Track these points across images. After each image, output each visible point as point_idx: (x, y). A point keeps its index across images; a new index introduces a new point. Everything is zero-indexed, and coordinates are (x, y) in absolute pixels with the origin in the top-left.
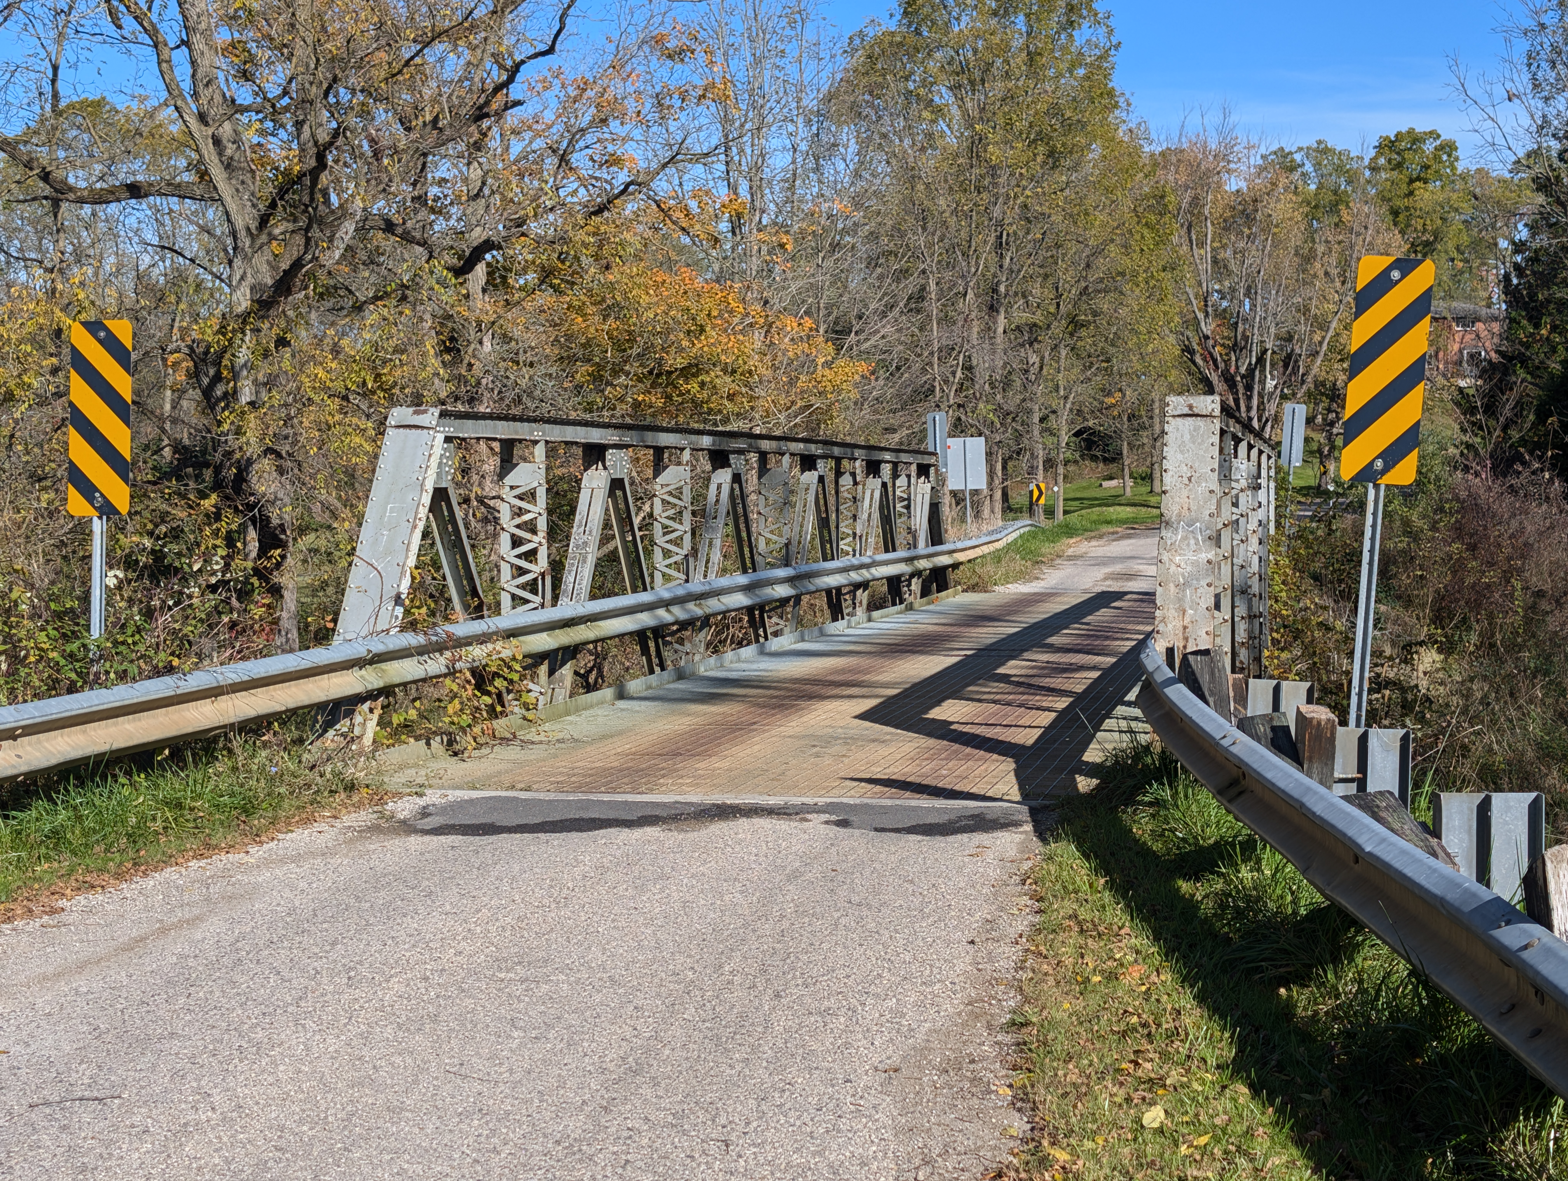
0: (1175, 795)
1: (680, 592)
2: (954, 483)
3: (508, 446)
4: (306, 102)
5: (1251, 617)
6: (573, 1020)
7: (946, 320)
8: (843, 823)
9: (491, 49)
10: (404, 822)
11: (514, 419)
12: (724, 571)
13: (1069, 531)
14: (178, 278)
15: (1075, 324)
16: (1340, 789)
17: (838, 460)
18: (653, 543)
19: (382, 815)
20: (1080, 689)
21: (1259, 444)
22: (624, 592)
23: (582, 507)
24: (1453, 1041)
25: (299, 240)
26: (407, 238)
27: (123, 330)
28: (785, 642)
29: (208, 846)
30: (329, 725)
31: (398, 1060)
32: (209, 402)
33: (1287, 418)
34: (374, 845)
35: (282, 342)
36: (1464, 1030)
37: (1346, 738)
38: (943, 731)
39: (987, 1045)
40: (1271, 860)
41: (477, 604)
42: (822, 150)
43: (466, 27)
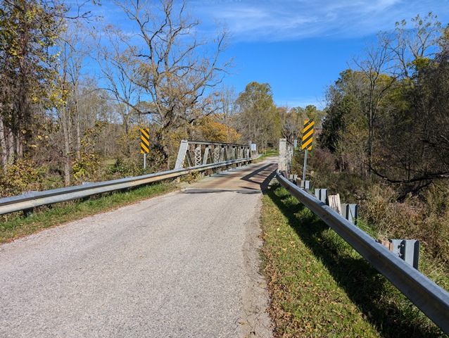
0: (281, 189)
1: (218, 163)
2: (252, 150)
3: (196, 145)
4: (171, 101)
5: (290, 167)
7: (251, 129)
8: (238, 192)
9: (194, 95)
10: (183, 192)
11: (197, 141)
12: (223, 161)
13: (267, 156)
14: (154, 124)
15: (267, 130)
16: (302, 188)
17: (237, 147)
18: (214, 157)
19: (180, 191)
20: (268, 176)
21: (291, 145)
22: (210, 163)
23: (205, 152)
24: (316, 220)
25: (170, 119)
26: (183, 119)
27: (148, 130)
28: (231, 170)
29: (159, 195)
30: (173, 180)
32: (159, 139)
33: (294, 142)
34: (179, 195)
35: (168, 132)
36: (318, 219)
37: (303, 182)
38: (251, 181)
39: (257, 220)
40: (293, 197)
41: (192, 165)
42: (235, 108)
43: (191, 92)
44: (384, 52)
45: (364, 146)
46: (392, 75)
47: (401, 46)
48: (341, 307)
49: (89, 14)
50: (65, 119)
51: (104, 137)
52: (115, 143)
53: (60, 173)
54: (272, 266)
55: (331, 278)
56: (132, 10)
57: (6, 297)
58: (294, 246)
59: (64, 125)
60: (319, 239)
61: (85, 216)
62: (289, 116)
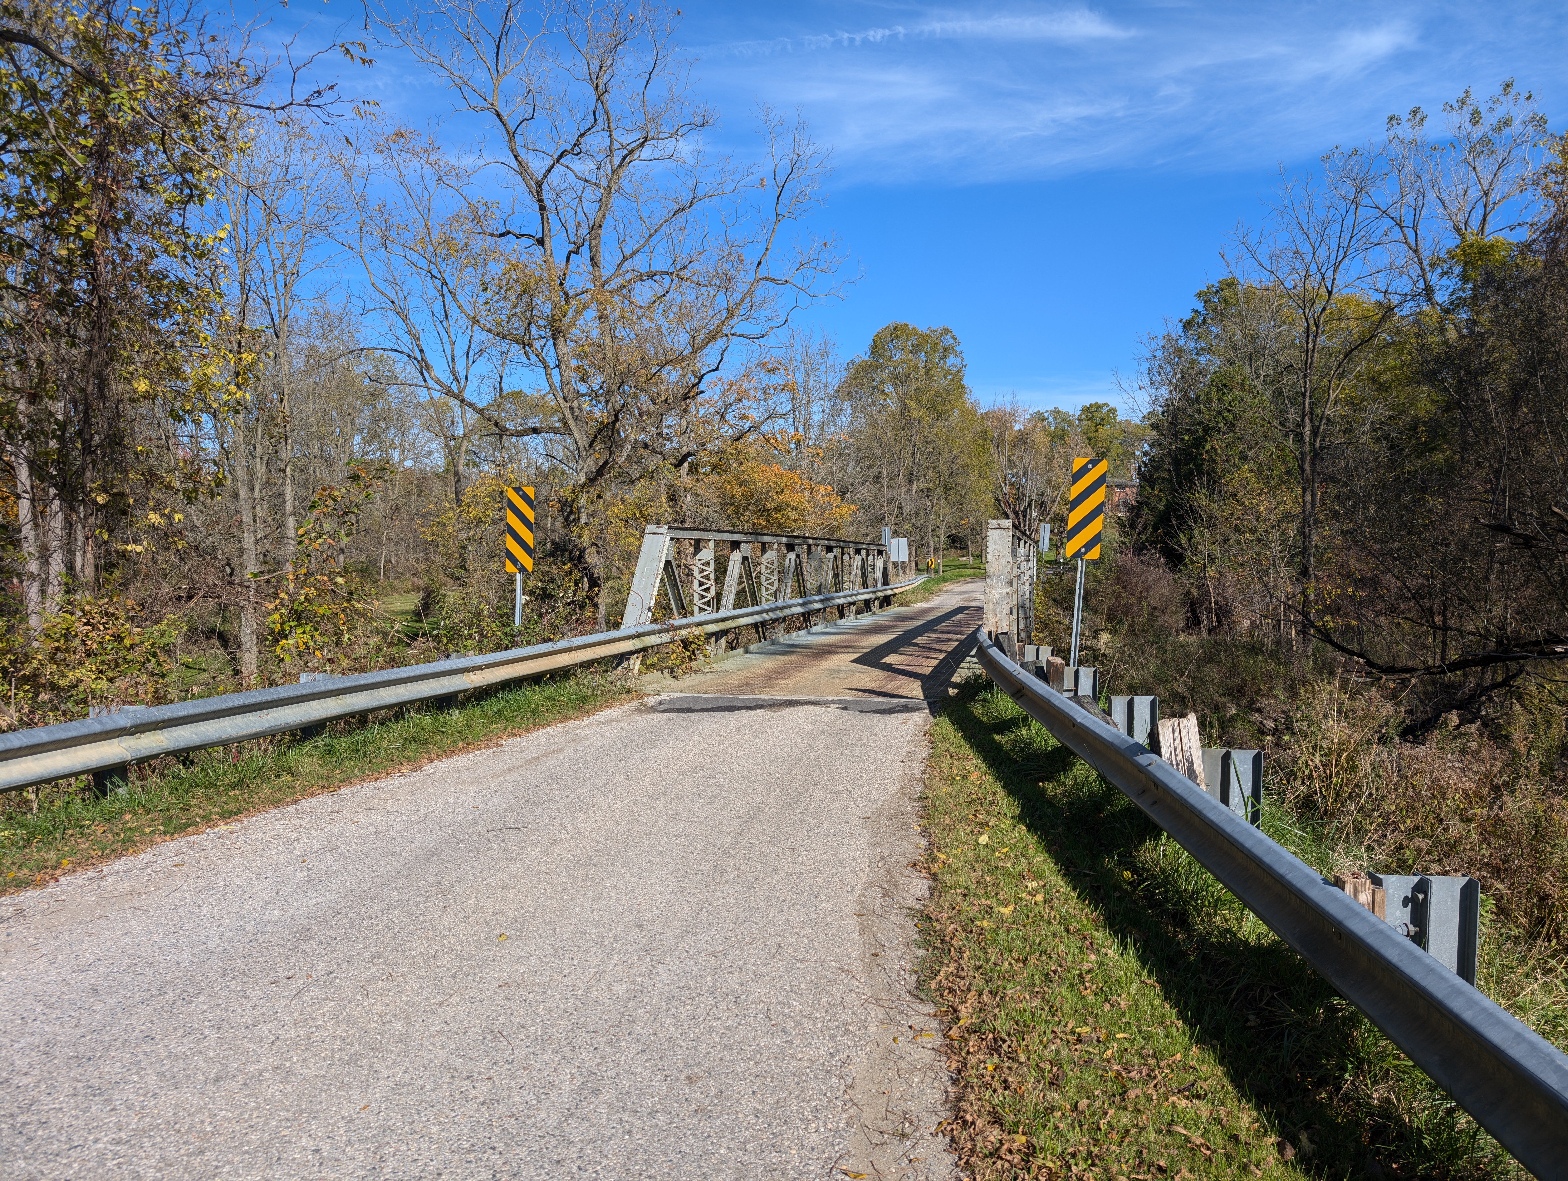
0: (993, 697)
1: (773, 606)
2: (894, 559)
3: (698, 542)
4: (610, 392)
5: (1026, 618)
6: (726, 794)
7: (890, 487)
8: (845, 709)
9: (691, 368)
10: (652, 707)
11: (701, 530)
12: (792, 597)
13: (945, 580)
14: (554, 469)
15: (947, 489)
16: (1066, 694)
17: (843, 548)
18: (761, 584)
19: (642, 704)
20: (950, 649)
21: (1029, 541)
22: (748, 606)
23: (730, 569)
24: (1117, 806)
25: (607, 452)
26: (654, 451)
27: (530, 491)
28: (819, 628)
29: (566, 717)
30: (618, 665)
31: (649, 812)
32: (567, 523)
33: (1042, 530)
34: (638, 717)
35: (599, 497)
36: (1122, 802)
37: (1069, 671)
38: (889, 668)
39: (909, 808)
40: (1035, 726)
41: (684, 611)
42: (836, 412)
43: (680, 358)
44: (1349, 220)
45: (1283, 542)
46: (1381, 297)
47: (1410, 199)
48: (1205, 1114)
49: (328, 97)
50: (243, 451)
51: (377, 516)
52: (416, 537)
53: (224, 639)
54: (960, 968)
55: (1170, 1012)
56: (481, 77)
57: (25, 1081)
58: (1040, 898)
59: (241, 473)
60: (1127, 875)
61: (308, 792)
62: (1022, 440)
